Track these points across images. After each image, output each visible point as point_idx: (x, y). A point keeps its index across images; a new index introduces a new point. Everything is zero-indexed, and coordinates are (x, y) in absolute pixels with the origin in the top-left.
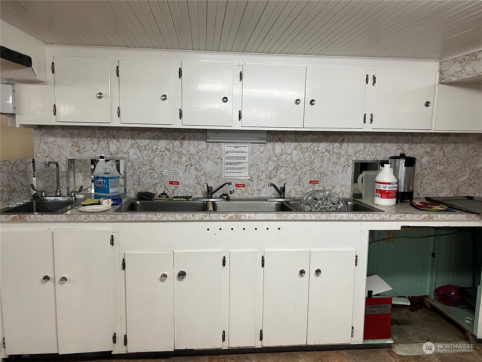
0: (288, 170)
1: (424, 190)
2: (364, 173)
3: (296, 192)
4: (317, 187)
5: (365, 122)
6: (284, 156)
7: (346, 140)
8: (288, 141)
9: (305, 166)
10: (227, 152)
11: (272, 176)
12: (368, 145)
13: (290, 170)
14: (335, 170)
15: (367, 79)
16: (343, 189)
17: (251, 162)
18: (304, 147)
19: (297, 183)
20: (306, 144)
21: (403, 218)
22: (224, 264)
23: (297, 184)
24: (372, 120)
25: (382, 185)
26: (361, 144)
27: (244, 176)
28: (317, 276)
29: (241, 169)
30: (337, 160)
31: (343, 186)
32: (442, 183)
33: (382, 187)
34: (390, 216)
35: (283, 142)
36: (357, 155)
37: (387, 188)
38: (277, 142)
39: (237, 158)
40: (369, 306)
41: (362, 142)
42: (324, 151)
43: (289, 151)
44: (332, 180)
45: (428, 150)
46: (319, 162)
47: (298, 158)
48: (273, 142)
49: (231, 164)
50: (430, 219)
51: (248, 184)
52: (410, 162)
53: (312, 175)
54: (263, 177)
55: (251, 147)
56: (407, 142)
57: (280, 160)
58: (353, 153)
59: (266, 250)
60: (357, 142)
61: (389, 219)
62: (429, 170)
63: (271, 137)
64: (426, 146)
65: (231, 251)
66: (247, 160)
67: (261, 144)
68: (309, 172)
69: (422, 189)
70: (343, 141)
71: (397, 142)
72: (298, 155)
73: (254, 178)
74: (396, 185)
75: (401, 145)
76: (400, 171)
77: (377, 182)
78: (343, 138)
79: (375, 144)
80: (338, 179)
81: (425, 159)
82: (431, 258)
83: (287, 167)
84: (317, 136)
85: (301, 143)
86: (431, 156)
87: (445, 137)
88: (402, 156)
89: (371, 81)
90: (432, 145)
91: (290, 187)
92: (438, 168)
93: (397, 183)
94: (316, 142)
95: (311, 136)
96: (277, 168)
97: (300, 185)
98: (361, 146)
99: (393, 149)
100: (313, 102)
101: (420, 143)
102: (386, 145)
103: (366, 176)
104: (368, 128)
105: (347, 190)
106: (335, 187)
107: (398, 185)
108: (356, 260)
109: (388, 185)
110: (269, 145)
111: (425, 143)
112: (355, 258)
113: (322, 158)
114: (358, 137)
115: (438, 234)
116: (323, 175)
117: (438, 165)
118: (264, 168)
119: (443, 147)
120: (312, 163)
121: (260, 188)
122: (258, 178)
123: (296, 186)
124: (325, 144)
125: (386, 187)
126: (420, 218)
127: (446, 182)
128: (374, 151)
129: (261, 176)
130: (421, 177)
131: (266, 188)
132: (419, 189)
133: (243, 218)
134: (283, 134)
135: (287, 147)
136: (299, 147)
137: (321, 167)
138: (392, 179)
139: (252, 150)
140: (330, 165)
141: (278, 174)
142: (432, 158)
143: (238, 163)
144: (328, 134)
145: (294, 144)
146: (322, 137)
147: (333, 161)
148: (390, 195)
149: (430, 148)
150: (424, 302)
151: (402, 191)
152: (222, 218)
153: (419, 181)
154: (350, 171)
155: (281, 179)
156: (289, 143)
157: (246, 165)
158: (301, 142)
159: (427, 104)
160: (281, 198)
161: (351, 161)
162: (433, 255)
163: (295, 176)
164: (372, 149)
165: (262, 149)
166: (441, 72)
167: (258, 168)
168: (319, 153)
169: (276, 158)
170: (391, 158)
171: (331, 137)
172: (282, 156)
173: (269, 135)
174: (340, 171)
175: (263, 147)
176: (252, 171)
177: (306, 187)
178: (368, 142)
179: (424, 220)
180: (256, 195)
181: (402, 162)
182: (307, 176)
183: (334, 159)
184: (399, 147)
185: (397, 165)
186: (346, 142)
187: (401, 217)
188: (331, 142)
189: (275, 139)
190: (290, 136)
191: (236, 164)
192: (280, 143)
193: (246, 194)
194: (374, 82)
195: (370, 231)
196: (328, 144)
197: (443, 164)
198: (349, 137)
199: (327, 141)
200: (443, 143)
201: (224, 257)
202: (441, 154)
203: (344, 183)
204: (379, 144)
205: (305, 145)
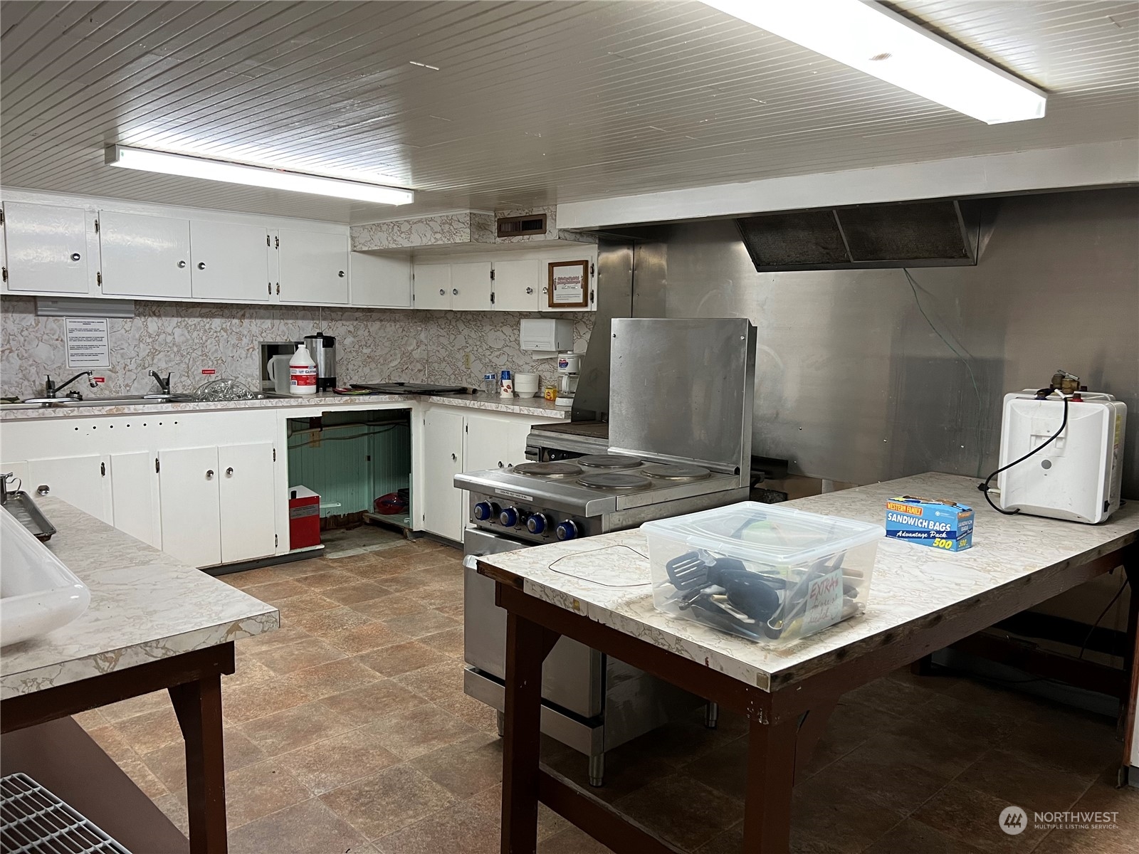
0: (169, 356)
1: (351, 378)
2: (275, 357)
3: (184, 385)
4: (213, 378)
5: (270, 293)
6: (162, 336)
7: (247, 315)
8: (166, 315)
9: (194, 350)
10: (72, 331)
11: (146, 365)
12: (277, 322)
13: (172, 356)
14: (236, 355)
15: (268, 240)
16: (249, 379)
17: (112, 345)
18: (190, 323)
19: (184, 373)
20: (192, 319)
21: (323, 403)
22: (103, 473)
23: (184, 375)
24: (278, 291)
25: (297, 369)
26: (267, 321)
27: (100, 364)
28: (229, 477)
29: (96, 355)
30: (237, 342)
31: (249, 376)
32: (371, 370)
33: (298, 372)
34: (308, 401)
35: (159, 316)
36: (264, 335)
37: (304, 373)
38: (150, 316)
39: (88, 339)
40: (294, 509)
41: (268, 318)
42: (219, 329)
43: (169, 330)
44: (233, 367)
45: (351, 328)
46: (213, 344)
47: (183, 339)
48: (145, 316)
49: (79, 347)
50: (352, 403)
51: (110, 378)
52: (329, 342)
53: (206, 361)
54: (132, 367)
55: (111, 323)
56: (324, 319)
57: (157, 342)
58: (257, 331)
59: (161, 450)
60: (262, 318)
61: (308, 404)
62: (354, 354)
63: (141, 310)
64: (347, 323)
65: (112, 455)
66: (105, 341)
67: (125, 320)
68: (201, 357)
69: (348, 377)
70: (243, 316)
71: (313, 319)
72: (183, 335)
73: (118, 368)
74: (315, 369)
75: (318, 322)
76: (318, 353)
77: (292, 367)
78: (243, 312)
79: (286, 321)
80: (241, 367)
81: (349, 340)
82: (367, 462)
83: (168, 352)
84: (208, 310)
85: (186, 319)
86: (354, 337)
87: (368, 313)
88: (320, 335)
89: (273, 242)
90: (355, 323)
91: (176, 380)
92: (365, 351)
93: (315, 367)
94: (207, 318)
95: (199, 309)
96: (154, 353)
97: (188, 376)
98: (268, 323)
99: (309, 327)
100: (203, 266)
101: (341, 320)
102: (300, 323)
103: (279, 361)
104: (274, 300)
105: (254, 381)
106: (238, 377)
107: (318, 370)
108: (274, 454)
109: (305, 370)
110: (139, 321)
111: (346, 320)
112: (273, 452)
113: (217, 339)
114: (262, 311)
115: (371, 431)
116: (220, 362)
117: (364, 347)
118: (134, 354)
119: (367, 326)
120: (203, 345)
121: (129, 382)
122: (125, 368)
123: (184, 378)
124: (220, 320)
125: (303, 371)
126: (342, 402)
127: (375, 368)
128: (285, 329)
129: (129, 364)
130: (345, 363)
131: (138, 382)
132: (345, 378)
133: (126, 411)
134: (159, 306)
135: (166, 324)
136: (183, 324)
137: (216, 351)
138: (310, 363)
139: (112, 327)
140: (228, 348)
141: (155, 361)
142: (357, 339)
143: (91, 347)
144: (222, 307)
145: (175, 320)
146: (214, 311)
147: (232, 343)
148: (308, 381)
149: (352, 326)
150: (363, 519)
151: (323, 377)
152: (97, 413)
153: (344, 368)
154: (257, 356)
155: (160, 368)
156: (168, 319)
157: (105, 350)
158: (185, 316)
159: (341, 274)
160: (164, 393)
161: (257, 342)
162: (369, 458)
163: (181, 365)
164: (282, 327)
165: (127, 326)
166: (353, 238)
167: (123, 353)
168: (211, 333)
169: (151, 340)
170: (306, 337)
171: (226, 311)
172: (159, 336)
173: (138, 307)
174: (243, 355)
175: (129, 324)
176: (114, 358)
177: (197, 378)
178: (277, 319)
179: (346, 404)
180: (123, 393)
181: (320, 341)
182: (198, 363)
183: (233, 340)
184: (315, 325)
185: (314, 346)
186: (248, 318)
187: (321, 401)
188: (228, 318)
189: (147, 312)
190: (168, 308)
191: (86, 347)
192: (155, 319)
193: (107, 392)
194: (278, 245)
195: (288, 419)
196: (223, 320)
197: (370, 346)
198: (252, 311)
199: (222, 316)
200: (367, 321)
201: (103, 464)
202: (366, 333)
203: (249, 372)
204: (290, 321)
205: (192, 321)
